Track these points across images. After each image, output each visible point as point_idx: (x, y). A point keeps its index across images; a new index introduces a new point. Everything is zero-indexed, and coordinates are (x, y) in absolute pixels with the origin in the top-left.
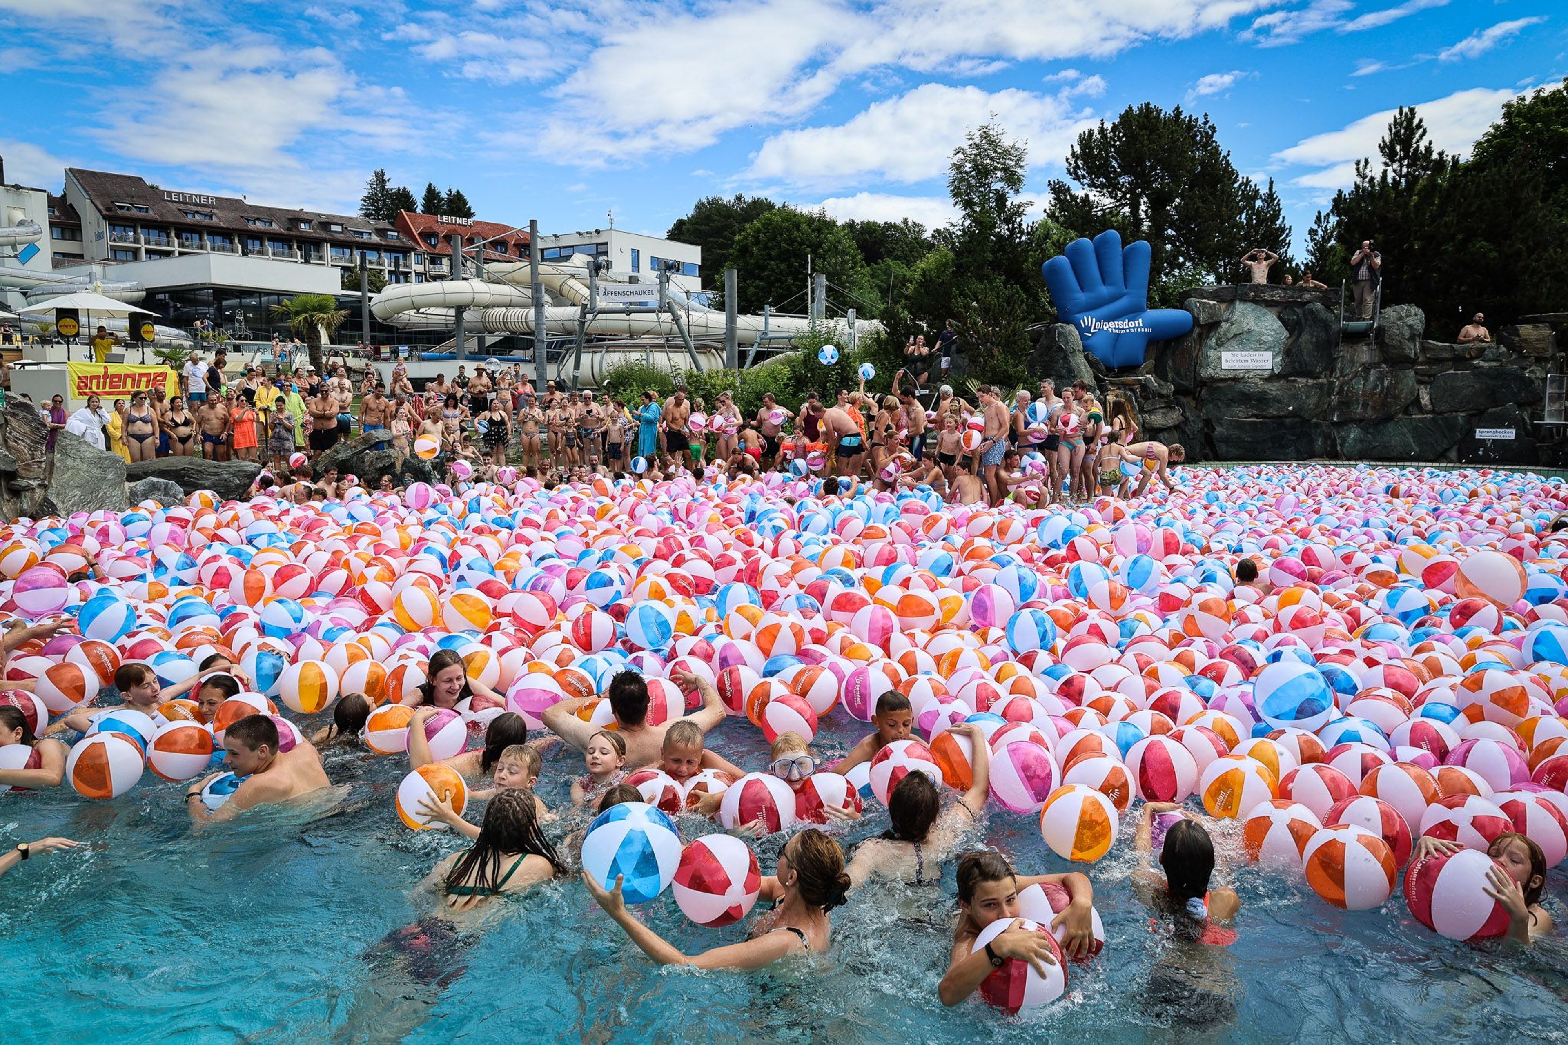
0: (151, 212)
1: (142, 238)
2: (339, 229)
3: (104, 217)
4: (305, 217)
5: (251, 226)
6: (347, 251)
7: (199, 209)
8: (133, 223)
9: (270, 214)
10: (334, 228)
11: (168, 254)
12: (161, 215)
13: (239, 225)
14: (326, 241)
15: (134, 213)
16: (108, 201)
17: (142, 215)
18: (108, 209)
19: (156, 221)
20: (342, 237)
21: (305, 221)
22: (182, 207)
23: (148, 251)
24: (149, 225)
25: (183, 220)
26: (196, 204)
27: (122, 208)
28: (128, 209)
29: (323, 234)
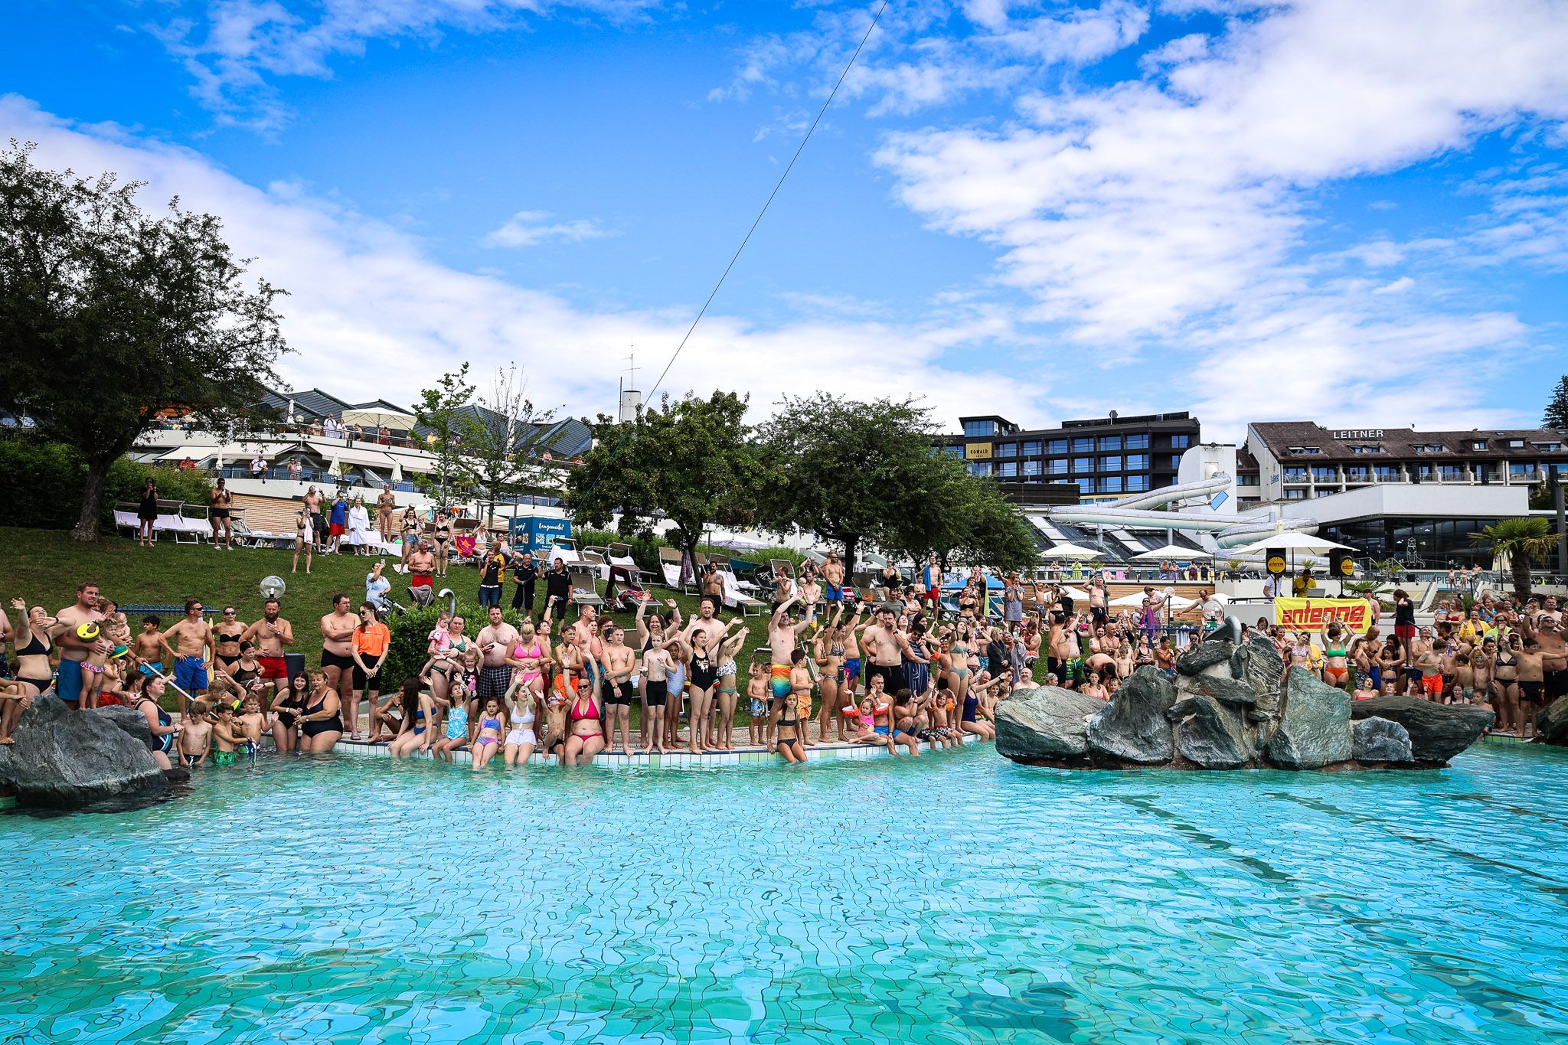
0: (1321, 452)
1: (1312, 476)
2: (1520, 444)
3: (1280, 462)
4: (1480, 436)
5: (1420, 453)
6: (1530, 468)
7: (1367, 443)
8: (1304, 464)
9: (1441, 438)
10: (1513, 444)
11: (1336, 490)
12: (1330, 454)
13: (1407, 454)
14: (1505, 459)
15: (1306, 454)
16: (1283, 447)
17: (1313, 455)
18: (1283, 454)
19: (1326, 460)
20: (1524, 452)
21: (1479, 441)
22: (1350, 443)
23: (1318, 489)
24: (1318, 464)
25: (1351, 456)
26: (1364, 439)
27: (1295, 451)
28: (1301, 452)
29: (1501, 452)
